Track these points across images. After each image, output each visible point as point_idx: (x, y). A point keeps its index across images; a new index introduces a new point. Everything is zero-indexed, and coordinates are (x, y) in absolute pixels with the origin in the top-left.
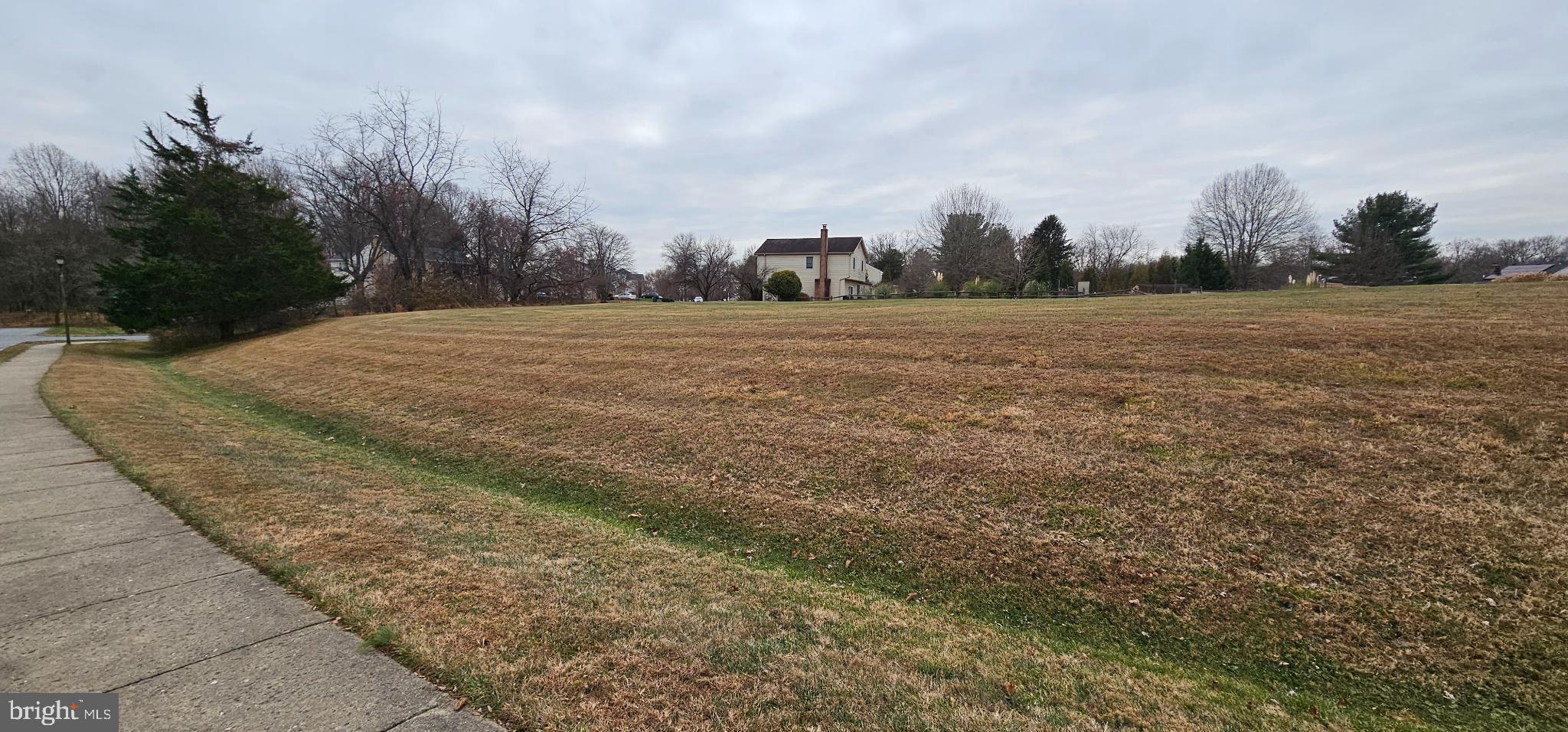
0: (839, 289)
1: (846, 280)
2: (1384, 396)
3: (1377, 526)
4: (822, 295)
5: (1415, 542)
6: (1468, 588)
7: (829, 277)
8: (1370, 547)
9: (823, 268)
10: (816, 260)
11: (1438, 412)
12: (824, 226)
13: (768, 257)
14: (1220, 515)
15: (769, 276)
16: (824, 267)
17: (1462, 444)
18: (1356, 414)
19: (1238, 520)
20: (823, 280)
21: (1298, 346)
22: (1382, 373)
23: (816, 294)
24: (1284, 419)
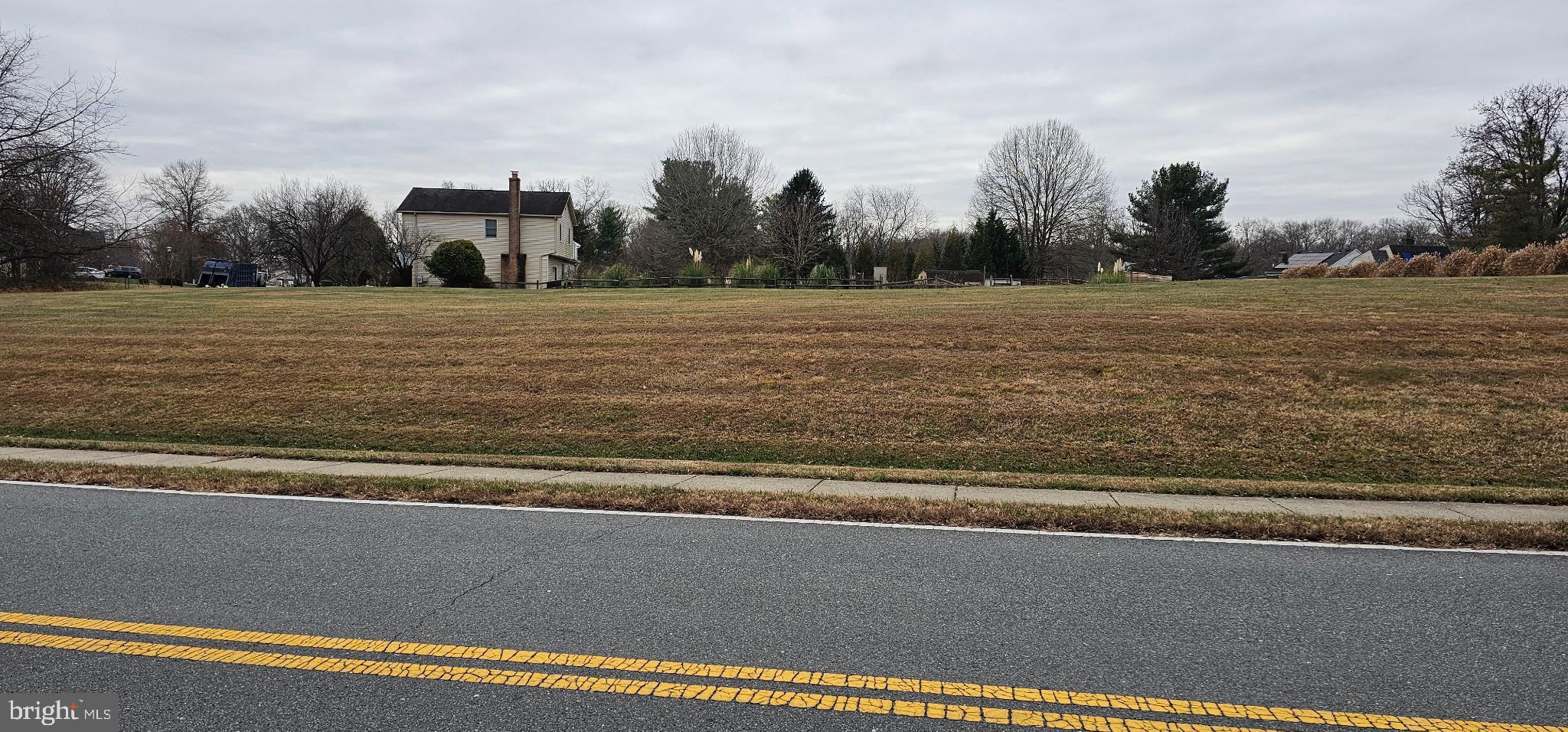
0: (539, 270)
1: (550, 256)
2: (1251, 362)
3: (1265, 423)
4: (514, 278)
5: (1282, 428)
6: (1305, 443)
7: (524, 251)
8: (1264, 432)
9: (515, 239)
10: (502, 225)
11: (1280, 369)
12: (515, 174)
13: (421, 218)
14: (1191, 426)
15: (429, 251)
16: (515, 235)
17: (1295, 385)
18: (1239, 371)
19: (1200, 428)
20: (513, 256)
21: (1192, 332)
22: (1246, 349)
23: (505, 275)
24: (1202, 376)
